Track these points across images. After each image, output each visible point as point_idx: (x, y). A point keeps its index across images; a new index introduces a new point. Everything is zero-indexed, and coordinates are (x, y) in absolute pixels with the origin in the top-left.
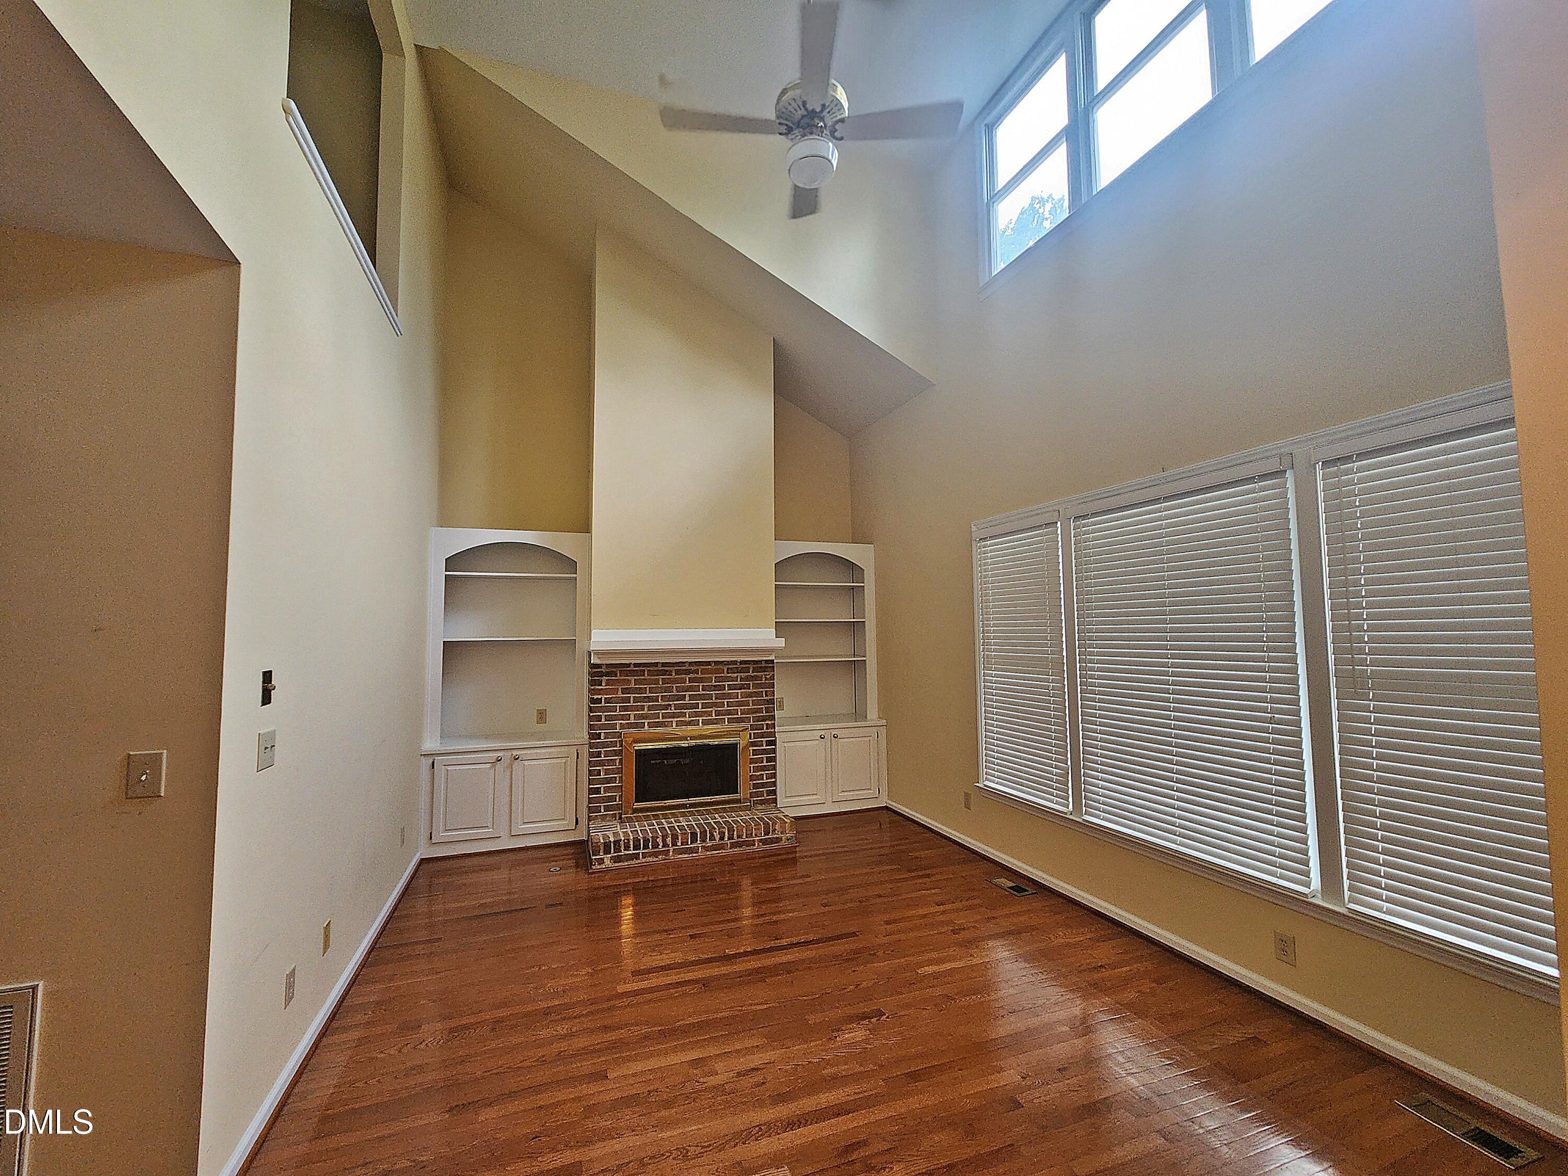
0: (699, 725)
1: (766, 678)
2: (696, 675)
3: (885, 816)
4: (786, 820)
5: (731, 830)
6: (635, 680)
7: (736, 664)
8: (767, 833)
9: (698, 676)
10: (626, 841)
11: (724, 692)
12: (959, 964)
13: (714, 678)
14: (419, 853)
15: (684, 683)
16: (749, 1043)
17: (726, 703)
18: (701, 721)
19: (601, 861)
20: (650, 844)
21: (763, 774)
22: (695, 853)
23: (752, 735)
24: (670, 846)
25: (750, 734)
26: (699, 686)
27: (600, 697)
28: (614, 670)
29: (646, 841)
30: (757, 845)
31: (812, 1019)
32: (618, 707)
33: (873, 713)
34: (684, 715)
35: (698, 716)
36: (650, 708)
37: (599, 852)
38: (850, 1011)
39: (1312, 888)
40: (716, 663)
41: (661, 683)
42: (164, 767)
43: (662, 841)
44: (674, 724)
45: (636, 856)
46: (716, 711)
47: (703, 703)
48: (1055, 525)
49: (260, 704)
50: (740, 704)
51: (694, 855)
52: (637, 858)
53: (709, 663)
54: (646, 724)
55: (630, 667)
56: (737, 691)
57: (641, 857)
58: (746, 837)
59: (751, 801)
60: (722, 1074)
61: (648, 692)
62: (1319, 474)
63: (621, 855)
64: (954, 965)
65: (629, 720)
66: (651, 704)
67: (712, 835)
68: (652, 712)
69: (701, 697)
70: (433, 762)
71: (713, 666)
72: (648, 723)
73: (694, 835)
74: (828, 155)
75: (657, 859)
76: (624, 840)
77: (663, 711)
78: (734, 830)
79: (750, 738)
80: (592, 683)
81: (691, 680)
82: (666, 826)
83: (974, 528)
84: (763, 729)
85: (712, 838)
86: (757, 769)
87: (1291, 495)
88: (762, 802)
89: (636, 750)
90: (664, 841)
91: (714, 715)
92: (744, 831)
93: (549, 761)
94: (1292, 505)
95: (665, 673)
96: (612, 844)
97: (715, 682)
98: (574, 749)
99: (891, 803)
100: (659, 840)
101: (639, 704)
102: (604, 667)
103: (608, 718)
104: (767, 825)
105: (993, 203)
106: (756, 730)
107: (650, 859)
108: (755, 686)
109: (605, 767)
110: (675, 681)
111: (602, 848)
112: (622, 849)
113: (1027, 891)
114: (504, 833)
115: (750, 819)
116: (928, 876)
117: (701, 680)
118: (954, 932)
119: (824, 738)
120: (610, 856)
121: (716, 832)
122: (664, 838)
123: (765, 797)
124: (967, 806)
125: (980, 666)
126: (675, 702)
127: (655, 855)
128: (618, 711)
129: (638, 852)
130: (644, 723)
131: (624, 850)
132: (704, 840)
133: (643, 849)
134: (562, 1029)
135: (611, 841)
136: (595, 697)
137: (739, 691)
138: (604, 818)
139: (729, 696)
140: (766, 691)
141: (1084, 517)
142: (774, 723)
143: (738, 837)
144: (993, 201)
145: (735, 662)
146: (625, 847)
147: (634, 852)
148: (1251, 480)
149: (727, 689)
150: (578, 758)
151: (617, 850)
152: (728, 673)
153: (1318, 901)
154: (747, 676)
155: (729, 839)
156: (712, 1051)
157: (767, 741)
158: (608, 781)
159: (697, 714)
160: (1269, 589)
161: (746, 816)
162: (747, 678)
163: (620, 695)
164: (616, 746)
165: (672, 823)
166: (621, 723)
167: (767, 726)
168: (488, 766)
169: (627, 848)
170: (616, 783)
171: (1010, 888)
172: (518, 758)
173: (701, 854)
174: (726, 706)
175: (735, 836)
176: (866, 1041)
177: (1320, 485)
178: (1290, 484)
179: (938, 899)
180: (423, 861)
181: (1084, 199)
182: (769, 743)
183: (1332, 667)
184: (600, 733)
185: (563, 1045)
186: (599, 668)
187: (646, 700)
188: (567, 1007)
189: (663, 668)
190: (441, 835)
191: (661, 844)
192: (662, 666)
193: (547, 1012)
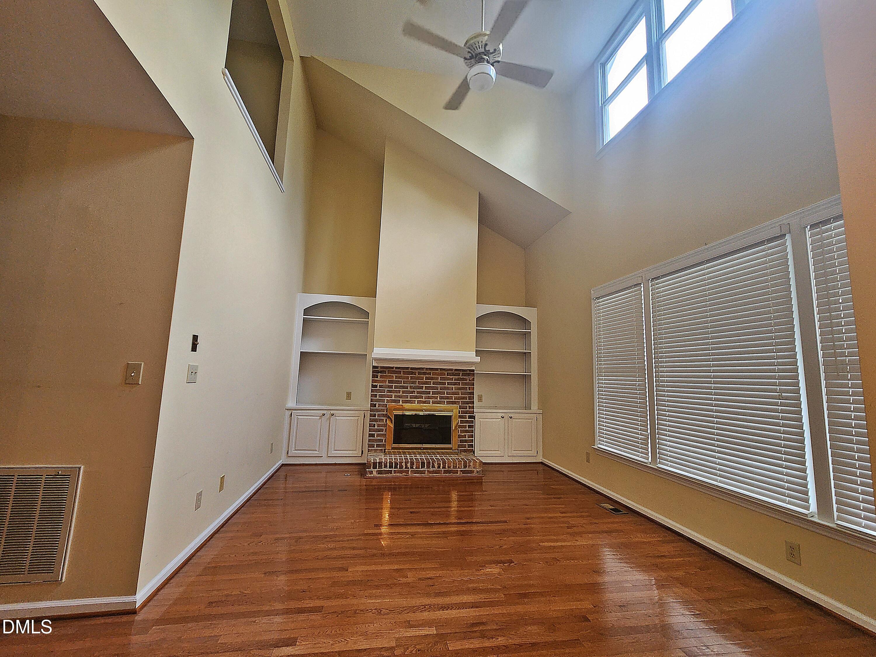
0: (430, 403)
1: (469, 380)
2: (429, 376)
3: (541, 467)
4: (477, 461)
5: (444, 463)
6: (396, 376)
7: (452, 371)
8: (465, 467)
9: (430, 376)
10: (385, 463)
11: (445, 386)
12: (569, 544)
13: (439, 378)
14: (282, 461)
15: (423, 380)
16: (430, 566)
17: (446, 392)
18: (431, 402)
19: (371, 472)
20: (398, 466)
21: (466, 435)
22: (423, 474)
23: (460, 411)
24: (410, 468)
25: (459, 411)
26: (431, 382)
27: (376, 384)
28: (385, 370)
29: (396, 464)
30: (459, 473)
31: (469, 559)
32: (386, 391)
33: (535, 407)
34: (422, 397)
35: (430, 399)
36: (403, 392)
37: (370, 468)
38: (493, 558)
39: (811, 511)
40: (441, 369)
41: (410, 379)
42: (142, 371)
43: (405, 465)
44: (416, 403)
45: (391, 472)
46: (440, 396)
47: (433, 391)
48: (639, 285)
49: (191, 350)
50: (454, 393)
51: (423, 475)
52: (391, 473)
53: (437, 369)
54: (401, 401)
55: (393, 369)
56: (452, 386)
57: (393, 472)
58: (453, 468)
59: (458, 449)
60: (411, 577)
61: (402, 383)
62: (808, 234)
63: (382, 470)
64: (563, 544)
65: (392, 398)
66: (404, 390)
67: (433, 464)
68: (405, 394)
69: (432, 388)
70: (291, 413)
71: (439, 371)
72: (402, 400)
73: (423, 463)
74: (490, 73)
75: (401, 475)
76: (384, 462)
77: (410, 395)
78: (446, 463)
79: (459, 413)
80: (373, 376)
81: (427, 378)
82: (409, 458)
83: (592, 292)
84: (467, 409)
85: (433, 466)
86: (462, 431)
87: (789, 249)
88: (465, 451)
89: (394, 415)
90: (406, 465)
91: (439, 398)
92: (452, 464)
93: (348, 418)
94: (790, 257)
95: (412, 373)
96: (378, 464)
97: (440, 380)
98: (363, 412)
99: (544, 460)
100: (404, 464)
101: (397, 389)
102: (379, 368)
103: (381, 396)
104: (465, 462)
105: (605, 106)
106: (462, 409)
107: (398, 474)
108: (463, 384)
109: (378, 423)
110: (418, 378)
111: (372, 465)
112: (383, 466)
113: (622, 512)
114: (324, 455)
115: (456, 459)
116: (559, 498)
117: (432, 379)
118: (568, 528)
119: (504, 418)
120: (376, 470)
121: (435, 463)
122: (406, 463)
123: (467, 448)
124: (588, 461)
125: (595, 374)
126: (417, 390)
127: (401, 472)
128: (386, 392)
129: (391, 469)
130: (400, 400)
131: (384, 468)
132: (428, 467)
133: (395, 468)
134: (331, 545)
135: (377, 462)
136: (374, 384)
137: (454, 386)
138: (376, 451)
139: (448, 388)
140: (469, 387)
141: (657, 278)
142: (474, 406)
143: (449, 467)
144: (604, 105)
145: (451, 370)
146: (384, 466)
147: (389, 469)
148: (762, 243)
149: (446, 384)
150: (364, 417)
151: (380, 467)
152: (448, 376)
153: (816, 519)
154: (458, 378)
155: (443, 468)
156: (407, 566)
157: (469, 416)
158: (379, 430)
159: (429, 398)
160: (777, 311)
161: (454, 457)
162: (458, 379)
163: (387, 383)
164: (384, 412)
165: (412, 456)
166: (387, 399)
167: (469, 407)
168: (319, 417)
169: (386, 466)
170: (383, 432)
171: (610, 509)
172: (334, 414)
173: (426, 475)
174: (446, 394)
175: (447, 466)
176: (499, 574)
177: (809, 241)
178: (789, 243)
179: (564, 510)
180: (283, 465)
181: (656, 92)
182: (470, 417)
183: (821, 360)
184: (376, 404)
185: (329, 553)
186: (377, 368)
187: (401, 388)
188: (335, 536)
189: (411, 371)
190: (292, 452)
191: (404, 467)
192: (411, 370)
193: (326, 537)
